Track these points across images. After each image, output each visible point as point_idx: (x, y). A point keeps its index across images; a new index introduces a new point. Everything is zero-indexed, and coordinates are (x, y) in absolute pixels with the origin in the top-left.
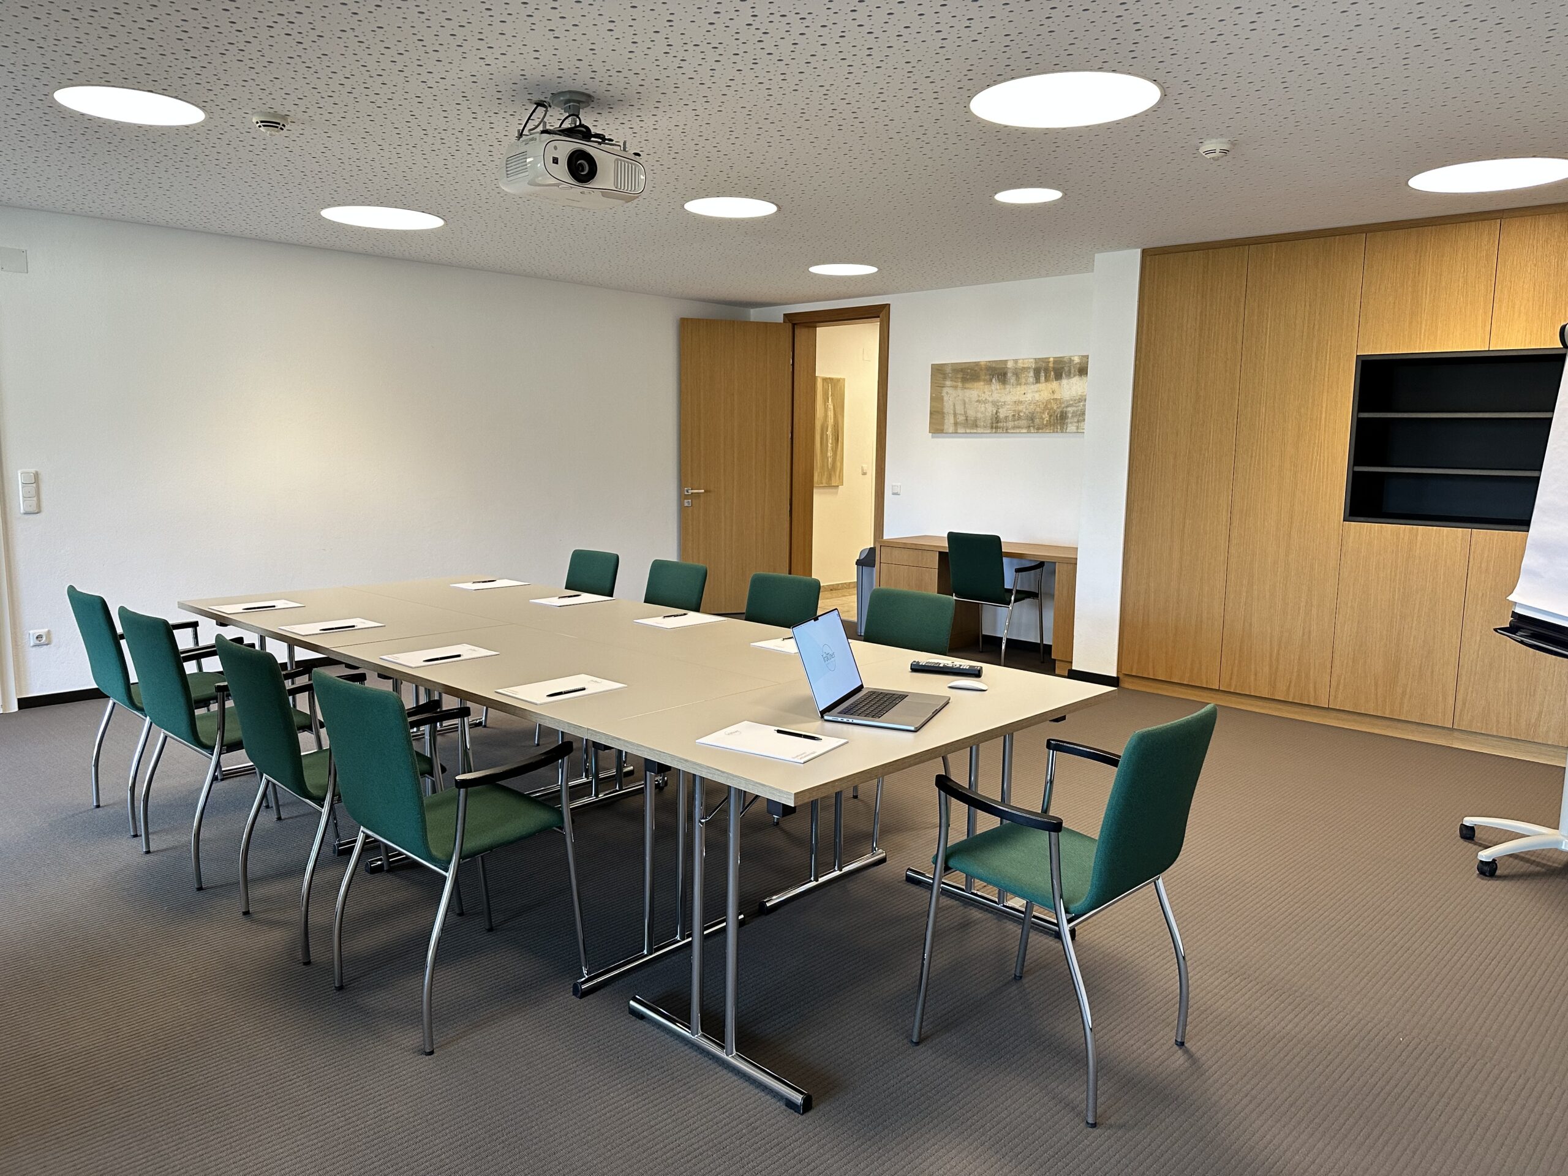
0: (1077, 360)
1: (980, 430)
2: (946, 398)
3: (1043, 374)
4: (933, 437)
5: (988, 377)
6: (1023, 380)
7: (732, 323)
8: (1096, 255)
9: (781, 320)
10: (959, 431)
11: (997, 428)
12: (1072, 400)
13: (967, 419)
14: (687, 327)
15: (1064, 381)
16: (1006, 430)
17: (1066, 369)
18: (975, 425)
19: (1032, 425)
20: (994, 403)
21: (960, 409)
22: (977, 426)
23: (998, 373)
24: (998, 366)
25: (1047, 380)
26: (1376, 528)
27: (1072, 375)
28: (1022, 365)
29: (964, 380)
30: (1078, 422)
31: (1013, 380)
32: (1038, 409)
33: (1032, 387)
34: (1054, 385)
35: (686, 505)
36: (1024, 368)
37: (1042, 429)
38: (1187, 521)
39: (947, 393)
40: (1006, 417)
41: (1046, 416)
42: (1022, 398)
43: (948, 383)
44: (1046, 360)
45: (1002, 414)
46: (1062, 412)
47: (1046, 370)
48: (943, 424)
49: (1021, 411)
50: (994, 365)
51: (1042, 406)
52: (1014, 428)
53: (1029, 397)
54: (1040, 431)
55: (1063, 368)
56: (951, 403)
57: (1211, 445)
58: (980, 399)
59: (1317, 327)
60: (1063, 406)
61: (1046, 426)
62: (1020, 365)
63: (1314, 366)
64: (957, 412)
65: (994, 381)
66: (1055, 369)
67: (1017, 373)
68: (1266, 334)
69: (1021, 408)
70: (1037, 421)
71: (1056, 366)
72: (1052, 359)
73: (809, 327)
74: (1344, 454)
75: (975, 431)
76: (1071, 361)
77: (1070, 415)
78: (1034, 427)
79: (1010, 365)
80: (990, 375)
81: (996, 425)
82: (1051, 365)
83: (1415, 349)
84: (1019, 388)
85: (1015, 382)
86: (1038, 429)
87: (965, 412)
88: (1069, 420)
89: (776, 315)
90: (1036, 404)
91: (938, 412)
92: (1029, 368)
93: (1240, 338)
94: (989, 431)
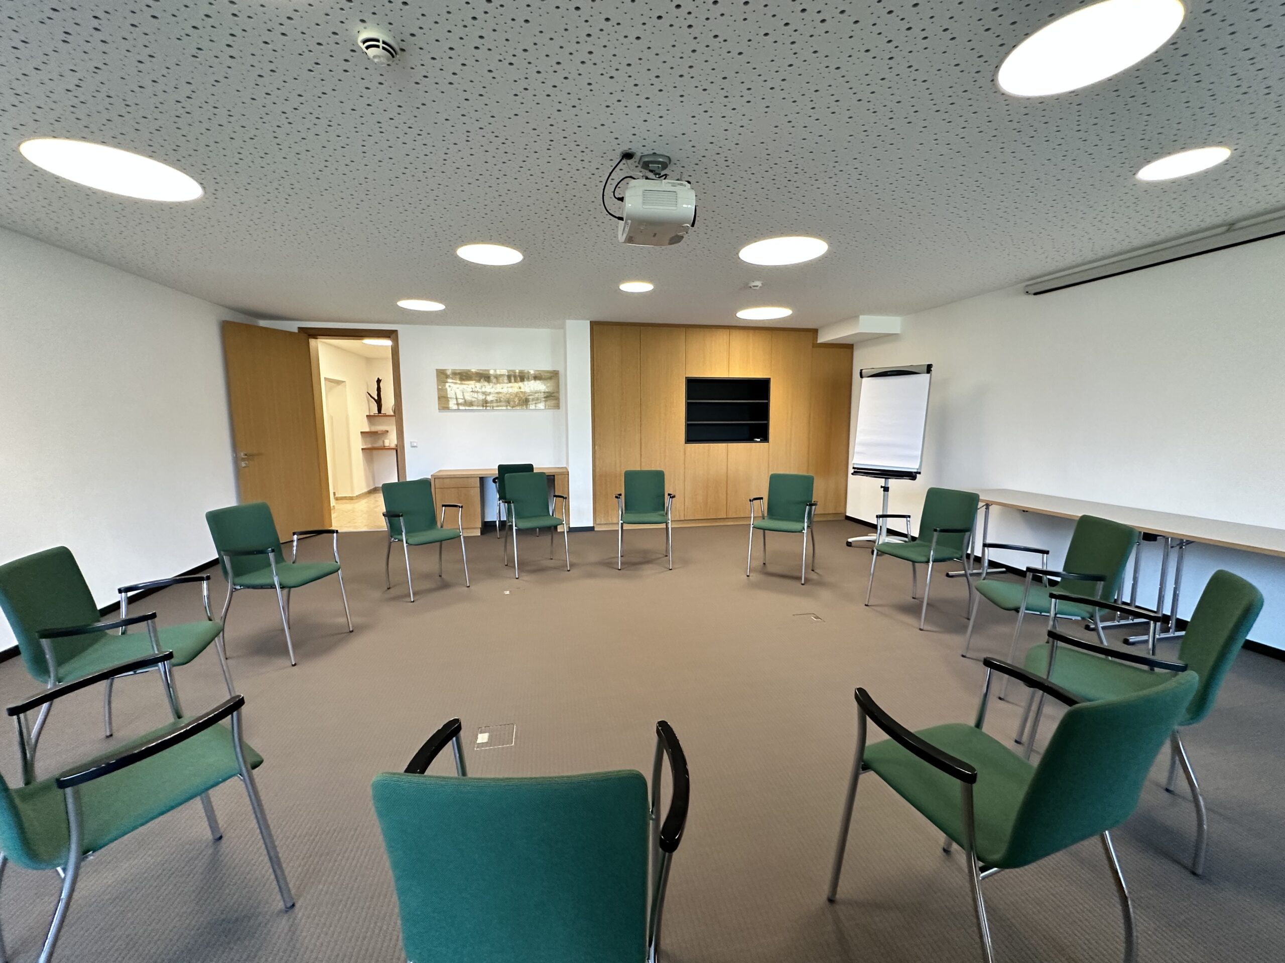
0: (532, 372)
1: (475, 408)
2: (449, 389)
3: (513, 378)
4: (441, 412)
5: (477, 379)
6: (501, 381)
8: (568, 321)
10: (460, 409)
11: (486, 406)
13: (465, 402)
14: (227, 329)
15: (526, 383)
16: (493, 408)
18: (471, 405)
19: (508, 405)
20: (484, 393)
21: (460, 396)
22: (473, 406)
23: (484, 377)
24: (484, 373)
25: (515, 381)
29: (462, 379)
31: (494, 380)
32: (512, 397)
33: (507, 385)
34: (521, 384)
35: (242, 466)
36: (501, 374)
37: (515, 407)
39: (450, 386)
40: (492, 401)
41: (516, 400)
42: (501, 391)
43: (449, 380)
44: (514, 371)
45: (489, 398)
46: (526, 398)
47: (515, 377)
48: (448, 405)
49: (501, 398)
50: (481, 372)
51: (514, 396)
52: (498, 406)
53: (505, 390)
56: (453, 392)
57: (630, 415)
58: (473, 390)
59: (669, 363)
60: (527, 395)
61: (517, 406)
62: (498, 373)
64: (458, 397)
65: (482, 380)
67: (497, 377)
68: (650, 366)
69: (500, 395)
70: (512, 403)
71: (521, 375)
72: (517, 371)
74: (683, 416)
75: (473, 409)
76: (529, 372)
77: (531, 400)
78: (510, 406)
79: (491, 372)
80: (479, 377)
81: (484, 405)
82: (517, 374)
84: (498, 385)
85: (496, 382)
86: (513, 407)
87: (464, 398)
90: (511, 394)
91: (444, 397)
92: (504, 375)
93: (639, 367)
94: (482, 408)
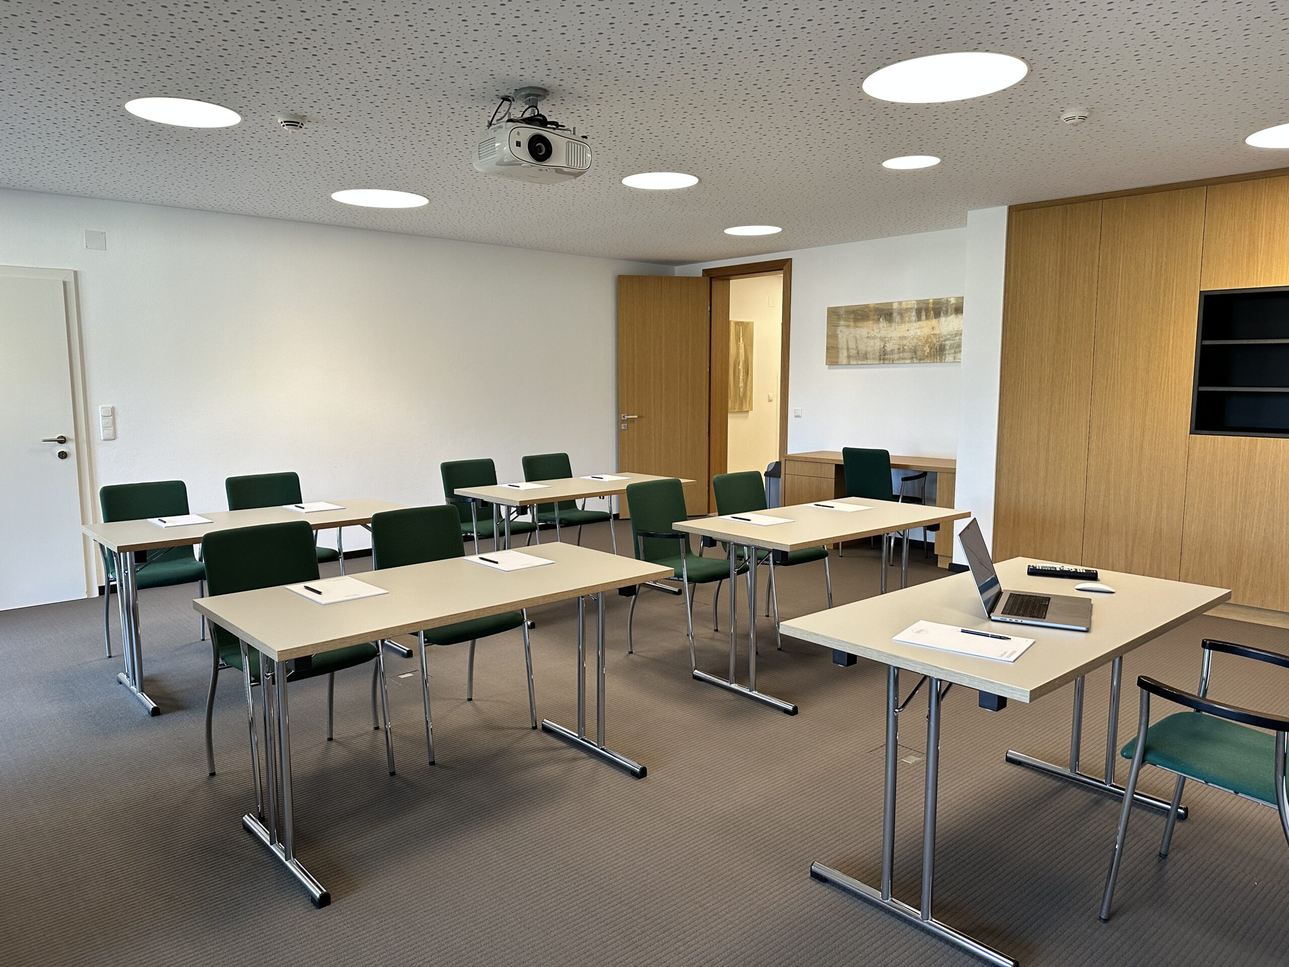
0: (953, 301)
1: (869, 362)
2: (840, 336)
3: (923, 313)
4: (829, 369)
5: (876, 317)
6: (907, 319)
7: (660, 279)
8: (969, 212)
9: (700, 275)
10: (851, 363)
11: (884, 359)
12: (949, 335)
13: (858, 353)
14: (624, 283)
15: (943, 319)
16: (893, 361)
17: (944, 309)
18: (865, 357)
19: (914, 356)
20: (882, 339)
21: (852, 345)
22: (867, 359)
23: (885, 313)
24: (885, 308)
25: (927, 318)
26: (1219, 439)
27: (949, 314)
28: (905, 307)
29: (856, 320)
30: (955, 353)
31: (898, 319)
32: (920, 343)
33: (915, 324)
34: (934, 322)
35: (623, 428)
36: (907, 308)
37: (924, 359)
38: (1052, 436)
39: (841, 331)
40: (892, 350)
41: (927, 349)
42: (906, 334)
43: (842, 323)
44: (926, 302)
45: (889, 347)
46: (941, 345)
47: (927, 310)
48: (838, 357)
49: (905, 345)
50: (881, 307)
51: (923, 341)
52: (899, 359)
53: (911, 333)
54: (922, 361)
55: (941, 308)
56: (844, 339)
57: (1071, 371)
58: (870, 335)
59: (1164, 268)
60: (942, 339)
61: (928, 357)
62: (904, 306)
63: (1161, 301)
64: (850, 347)
65: (881, 320)
66: (934, 309)
67: (902, 312)
68: (1119, 275)
69: (905, 342)
70: (919, 353)
71: (935, 306)
72: (931, 301)
73: (724, 280)
74: (1190, 375)
75: (866, 363)
76: (948, 301)
77: (948, 348)
78: (916, 358)
79: (895, 306)
80: (878, 315)
81: (884, 357)
82: (931, 306)
83: (1253, 284)
84: (903, 326)
85: (900, 321)
86: (920, 360)
87: (857, 347)
88: (947, 352)
89: (697, 271)
90: (918, 338)
91: (833, 347)
92: (912, 308)
93: (1095, 278)
94: (878, 362)
